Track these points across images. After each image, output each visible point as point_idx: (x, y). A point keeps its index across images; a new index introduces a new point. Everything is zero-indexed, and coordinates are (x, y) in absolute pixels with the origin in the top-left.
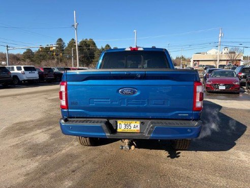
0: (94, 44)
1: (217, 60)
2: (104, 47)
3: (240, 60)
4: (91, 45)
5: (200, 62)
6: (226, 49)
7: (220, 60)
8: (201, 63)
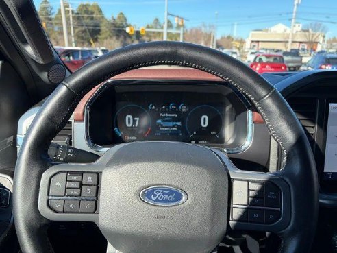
0: (100, 11)
1: (287, 42)
2: (116, 16)
3: (317, 43)
4: (96, 12)
5: (260, 43)
6: (297, 25)
7: (293, 42)
8: (261, 45)
